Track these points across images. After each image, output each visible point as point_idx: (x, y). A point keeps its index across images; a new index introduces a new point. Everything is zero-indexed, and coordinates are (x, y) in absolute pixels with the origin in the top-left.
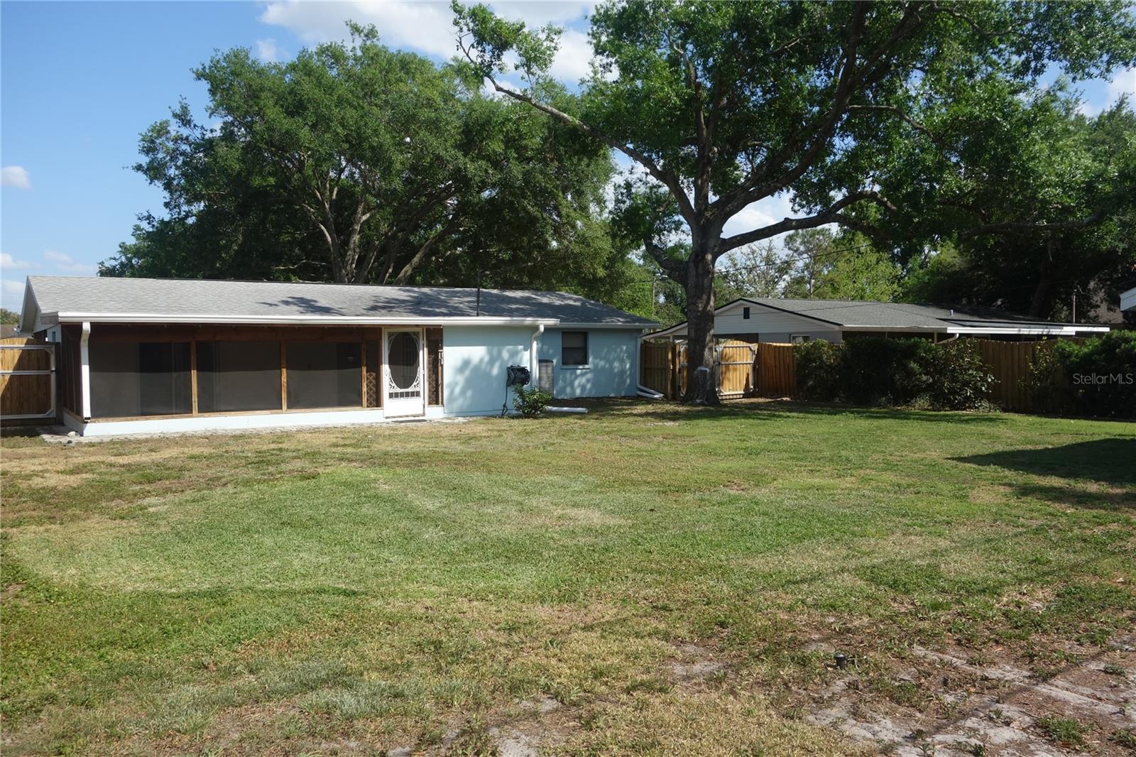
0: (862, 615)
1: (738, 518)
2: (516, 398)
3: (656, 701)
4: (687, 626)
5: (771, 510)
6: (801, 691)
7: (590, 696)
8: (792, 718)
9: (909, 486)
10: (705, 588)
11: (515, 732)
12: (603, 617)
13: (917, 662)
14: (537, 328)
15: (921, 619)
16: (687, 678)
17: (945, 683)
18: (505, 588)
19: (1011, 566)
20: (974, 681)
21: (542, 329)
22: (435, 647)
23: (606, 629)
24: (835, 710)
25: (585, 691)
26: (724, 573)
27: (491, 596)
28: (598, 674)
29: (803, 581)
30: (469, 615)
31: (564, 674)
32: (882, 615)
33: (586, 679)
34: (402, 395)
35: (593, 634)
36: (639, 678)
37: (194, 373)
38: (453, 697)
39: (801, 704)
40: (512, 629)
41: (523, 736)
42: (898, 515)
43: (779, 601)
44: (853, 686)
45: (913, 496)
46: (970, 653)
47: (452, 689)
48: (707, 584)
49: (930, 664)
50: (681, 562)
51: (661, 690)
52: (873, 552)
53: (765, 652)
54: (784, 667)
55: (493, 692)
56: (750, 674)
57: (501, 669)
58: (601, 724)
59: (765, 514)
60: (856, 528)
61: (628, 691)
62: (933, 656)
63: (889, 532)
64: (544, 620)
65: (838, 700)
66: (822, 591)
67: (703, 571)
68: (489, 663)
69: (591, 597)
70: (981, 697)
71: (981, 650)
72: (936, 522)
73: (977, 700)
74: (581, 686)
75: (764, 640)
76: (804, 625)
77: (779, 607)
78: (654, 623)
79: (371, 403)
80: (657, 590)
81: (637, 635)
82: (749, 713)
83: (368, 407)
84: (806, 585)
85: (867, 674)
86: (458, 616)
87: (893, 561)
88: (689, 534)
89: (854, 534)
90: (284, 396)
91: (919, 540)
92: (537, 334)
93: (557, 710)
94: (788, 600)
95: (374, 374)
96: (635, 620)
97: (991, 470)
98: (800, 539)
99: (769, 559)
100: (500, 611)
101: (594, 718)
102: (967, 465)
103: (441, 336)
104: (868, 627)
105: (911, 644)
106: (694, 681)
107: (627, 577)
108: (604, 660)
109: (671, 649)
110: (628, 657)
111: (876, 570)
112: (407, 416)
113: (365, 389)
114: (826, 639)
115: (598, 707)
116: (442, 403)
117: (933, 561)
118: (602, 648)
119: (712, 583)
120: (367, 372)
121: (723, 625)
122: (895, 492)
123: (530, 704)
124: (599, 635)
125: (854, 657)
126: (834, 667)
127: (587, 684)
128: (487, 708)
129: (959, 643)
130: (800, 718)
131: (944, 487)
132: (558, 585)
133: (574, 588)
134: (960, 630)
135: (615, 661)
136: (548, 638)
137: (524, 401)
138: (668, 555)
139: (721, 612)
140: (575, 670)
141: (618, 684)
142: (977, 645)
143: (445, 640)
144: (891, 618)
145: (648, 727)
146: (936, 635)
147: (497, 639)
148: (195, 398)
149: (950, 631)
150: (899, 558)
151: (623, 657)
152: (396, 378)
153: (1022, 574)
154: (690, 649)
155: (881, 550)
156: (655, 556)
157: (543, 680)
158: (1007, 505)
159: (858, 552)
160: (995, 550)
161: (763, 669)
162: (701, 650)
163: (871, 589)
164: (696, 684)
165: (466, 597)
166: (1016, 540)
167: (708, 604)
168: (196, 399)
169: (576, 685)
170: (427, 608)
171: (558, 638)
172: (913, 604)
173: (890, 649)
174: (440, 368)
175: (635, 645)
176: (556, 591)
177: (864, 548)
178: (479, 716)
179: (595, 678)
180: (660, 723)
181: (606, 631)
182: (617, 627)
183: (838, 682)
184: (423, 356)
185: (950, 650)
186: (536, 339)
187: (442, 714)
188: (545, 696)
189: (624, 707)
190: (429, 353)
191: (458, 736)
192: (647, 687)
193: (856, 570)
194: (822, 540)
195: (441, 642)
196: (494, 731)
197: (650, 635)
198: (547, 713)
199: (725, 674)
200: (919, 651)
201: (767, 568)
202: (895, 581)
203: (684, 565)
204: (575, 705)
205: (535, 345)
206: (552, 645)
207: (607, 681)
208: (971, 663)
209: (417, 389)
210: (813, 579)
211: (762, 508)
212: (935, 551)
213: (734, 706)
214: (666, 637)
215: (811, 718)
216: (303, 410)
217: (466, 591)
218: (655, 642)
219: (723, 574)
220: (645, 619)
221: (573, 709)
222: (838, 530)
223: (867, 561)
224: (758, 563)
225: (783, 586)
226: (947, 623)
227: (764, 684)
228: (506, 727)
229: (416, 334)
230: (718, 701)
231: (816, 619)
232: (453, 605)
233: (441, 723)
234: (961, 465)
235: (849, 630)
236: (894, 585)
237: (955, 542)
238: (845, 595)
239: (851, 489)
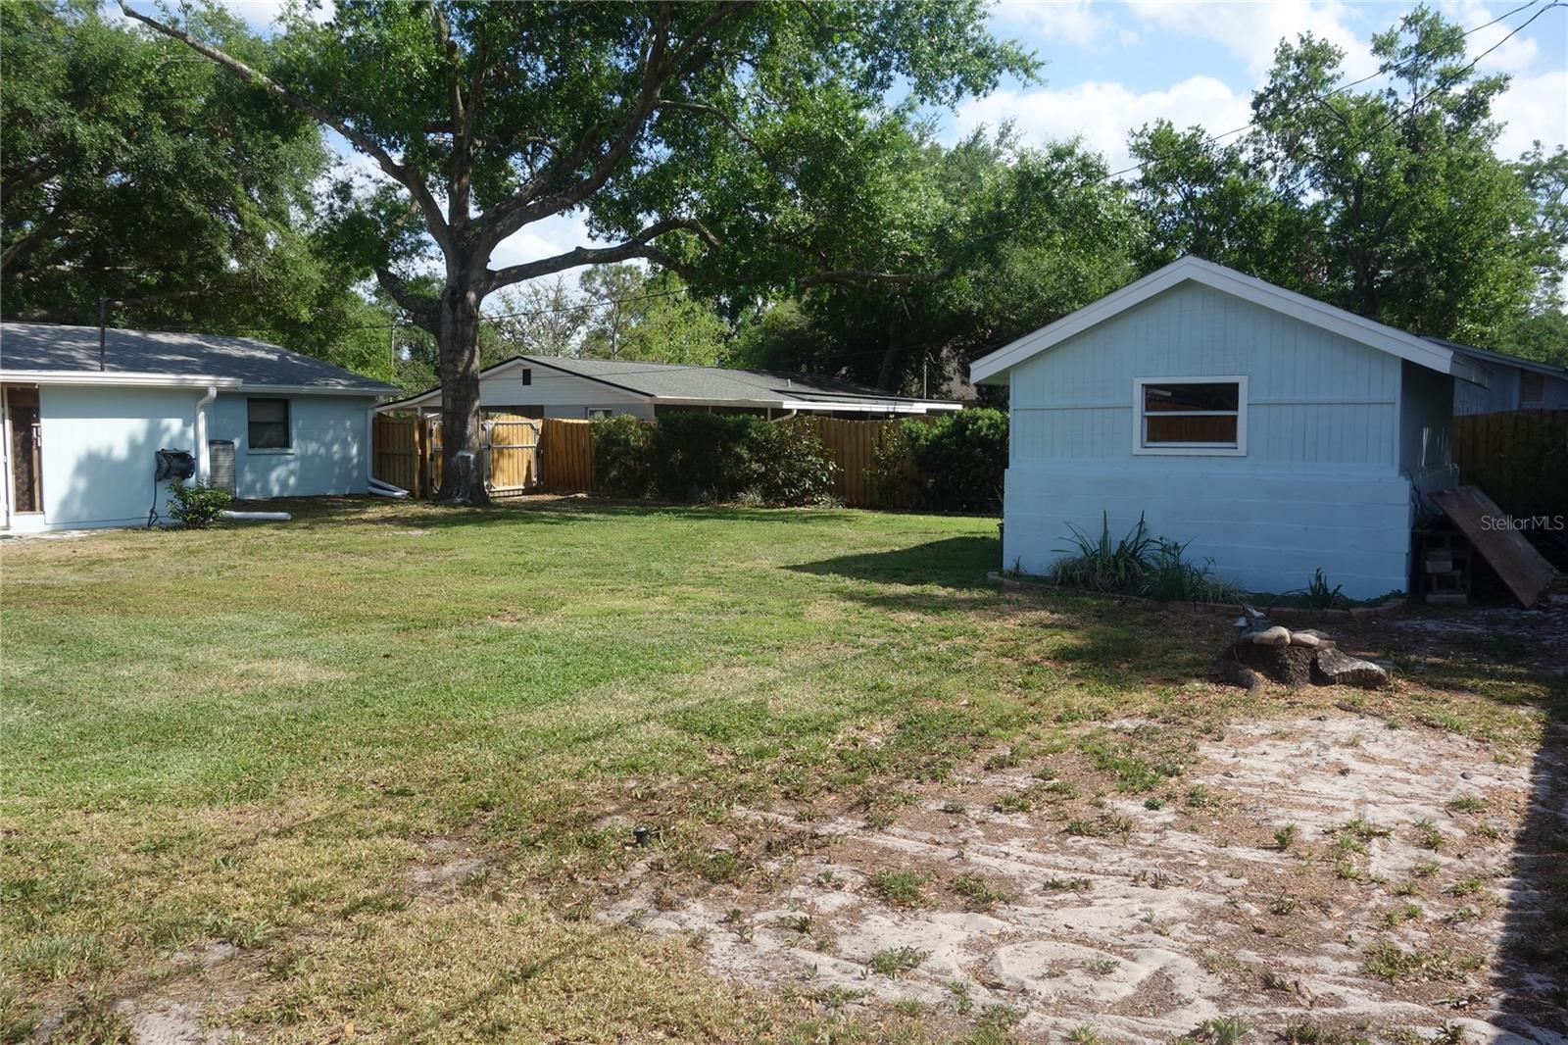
0: (670, 774)
1: (511, 660)
2: (172, 498)
3: (386, 924)
4: (434, 814)
5: (557, 646)
6: (589, 882)
7: (284, 930)
8: (577, 919)
9: (733, 605)
10: (461, 759)
11: (162, 1002)
12: (309, 815)
13: (735, 825)
14: (204, 391)
15: (743, 772)
16: (433, 885)
17: (769, 847)
18: (149, 788)
19: (849, 696)
20: (802, 841)
21: (213, 392)
22: (23, 891)
23: (313, 831)
24: (633, 900)
25: (278, 924)
26: (489, 734)
27: (124, 803)
28: (298, 898)
29: (597, 736)
30: (85, 835)
31: (243, 905)
32: (696, 771)
33: (279, 908)
35: (292, 842)
36: (361, 896)
38: (53, 964)
39: (589, 899)
40: (159, 848)
41: (177, 1006)
42: (719, 642)
43: (564, 767)
44: (657, 867)
45: (738, 617)
46: (799, 807)
47: (53, 953)
48: (464, 753)
49: (751, 826)
50: (428, 725)
51: (394, 907)
52: (687, 691)
53: (543, 836)
54: (568, 853)
55: (126, 947)
56: (522, 869)
57: (139, 911)
58: (302, 969)
59: (548, 651)
60: (667, 663)
61: (345, 915)
62: (756, 816)
63: (708, 665)
64: (213, 830)
65: (637, 887)
66: (621, 748)
67: (459, 735)
68: (120, 903)
69: (291, 787)
70: (810, 860)
71: (811, 802)
72: (764, 648)
73: (805, 864)
74: (271, 918)
75: (543, 821)
76: (596, 796)
77: (564, 775)
78: (386, 816)
80: (391, 768)
81: (360, 835)
82: (519, 920)
84: (600, 743)
85: (675, 848)
86: (65, 838)
87: (711, 701)
88: (441, 685)
89: (663, 670)
91: (743, 672)
92: (204, 400)
93: (231, 958)
94: (576, 764)
96: (357, 813)
97: (832, 580)
98: (594, 683)
99: (552, 711)
100: (140, 824)
101: (290, 961)
102: (804, 575)
103: (36, 400)
104: (678, 789)
105: (730, 804)
106: (444, 888)
107: (347, 754)
108: (308, 876)
109: (410, 848)
110: (345, 867)
111: (690, 714)
114: (624, 810)
115: (297, 943)
116: (42, 509)
117: (760, 697)
118: (305, 859)
119: (471, 751)
121: (485, 807)
122: (717, 613)
123: (189, 957)
124: (301, 840)
125: (659, 829)
126: (634, 846)
127: (280, 916)
128: (114, 972)
129: (786, 796)
130: (587, 918)
131: (773, 603)
132: (237, 776)
133: (263, 778)
134: (789, 781)
135: (326, 875)
136: (219, 855)
137: (185, 502)
138: (410, 718)
139: (483, 789)
140: (262, 897)
141: (329, 908)
142: (807, 794)
143: (40, 879)
144: (705, 773)
145: (372, 962)
146: (760, 789)
147: (134, 867)
149: (776, 782)
150: (718, 697)
151: (339, 867)
153: (860, 705)
154: (439, 845)
155: (697, 689)
156: (390, 721)
157: (209, 918)
158: (847, 622)
159: (669, 693)
160: (832, 678)
161: (538, 861)
162: (454, 845)
163: (683, 740)
164: (445, 892)
165: (79, 807)
166: (855, 664)
167: (465, 781)
169: (264, 919)
170: (8, 832)
171: (234, 853)
172: (734, 753)
173: (703, 814)
174: (35, 453)
175: (358, 848)
176: (234, 785)
177: (677, 688)
178: (99, 987)
179: (295, 903)
180: (391, 953)
181: (312, 834)
182: (331, 827)
183: (638, 865)
185: (776, 806)
186: (203, 407)
187: (34, 993)
188: (214, 941)
189: (338, 939)
190: (15, 429)
191: (62, 1023)
192: (375, 906)
193: (665, 715)
194: (622, 682)
195: (33, 883)
196: (127, 1005)
197: (379, 833)
198: (216, 965)
199: (488, 873)
200: (739, 811)
201: (549, 724)
202: (713, 727)
203: (433, 729)
204: (260, 948)
205: (202, 418)
206: (226, 864)
207: (313, 906)
208: (799, 819)
210: (610, 733)
211: (544, 644)
212: (761, 684)
213: (498, 914)
214: (404, 832)
215: (602, 915)
217: (81, 798)
218: (388, 842)
219: (487, 737)
220: (372, 810)
221: (258, 953)
222: (643, 667)
223: (679, 704)
224: (537, 719)
225: (569, 747)
226: (773, 772)
227: (541, 880)
228: (146, 996)
230: (476, 911)
231: (613, 785)
232: (57, 823)
233: (33, 1008)
234: (797, 575)
235: (653, 795)
236: (711, 733)
237: (786, 671)
238: (651, 750)
239: (662, 613)
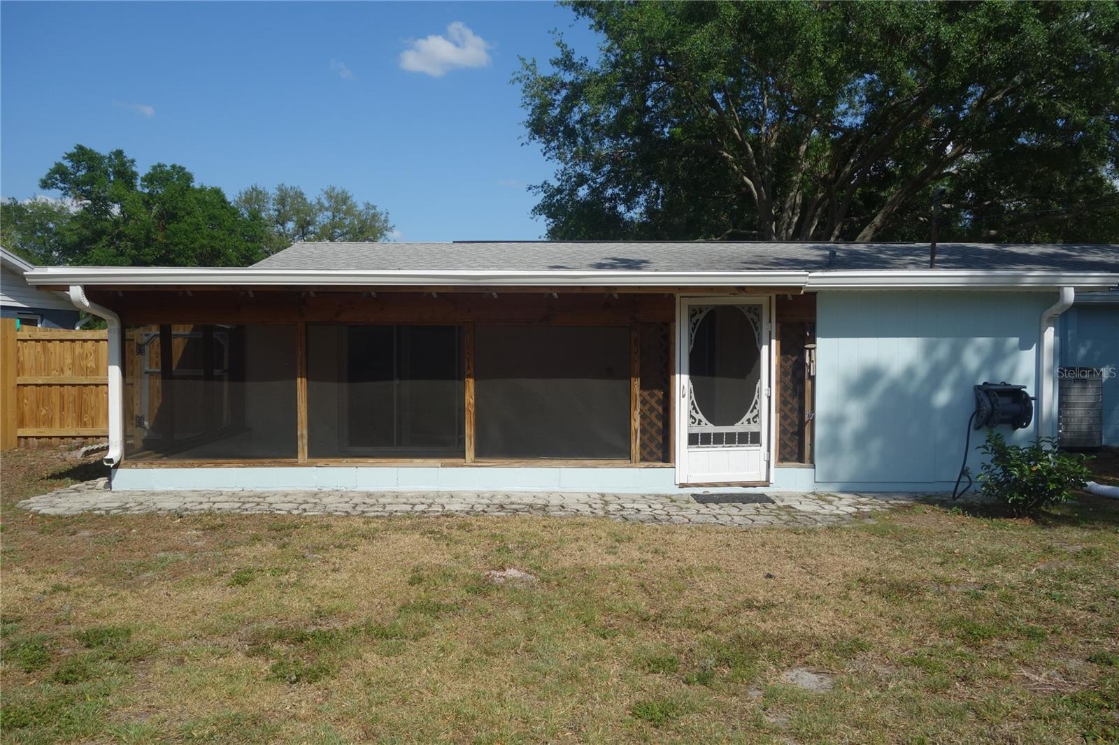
2: (988, 463)
14: (1054, 295)
21: (1070, 295)
34: (718, 439)
37: (301, 384)
79: (651, 453)
83: (643, 459)
90: (469, 431)
92: (1055, 310)
95: (660, 394)
103: (813, 313)
112: (728, 485)
113: (636, 424)
116: (812, 461)
120: (642, 388)
137: (1006, 471)
148: (303, 430)
152: (705, 403)
168: (305, 432)
174: (808, 384)
184: (769, 356)
186: (1051, 321)
190: (783, 351)
205: (1050, 336)
209: (753, 428)
216: (507, 461)
229: (756, 310)
